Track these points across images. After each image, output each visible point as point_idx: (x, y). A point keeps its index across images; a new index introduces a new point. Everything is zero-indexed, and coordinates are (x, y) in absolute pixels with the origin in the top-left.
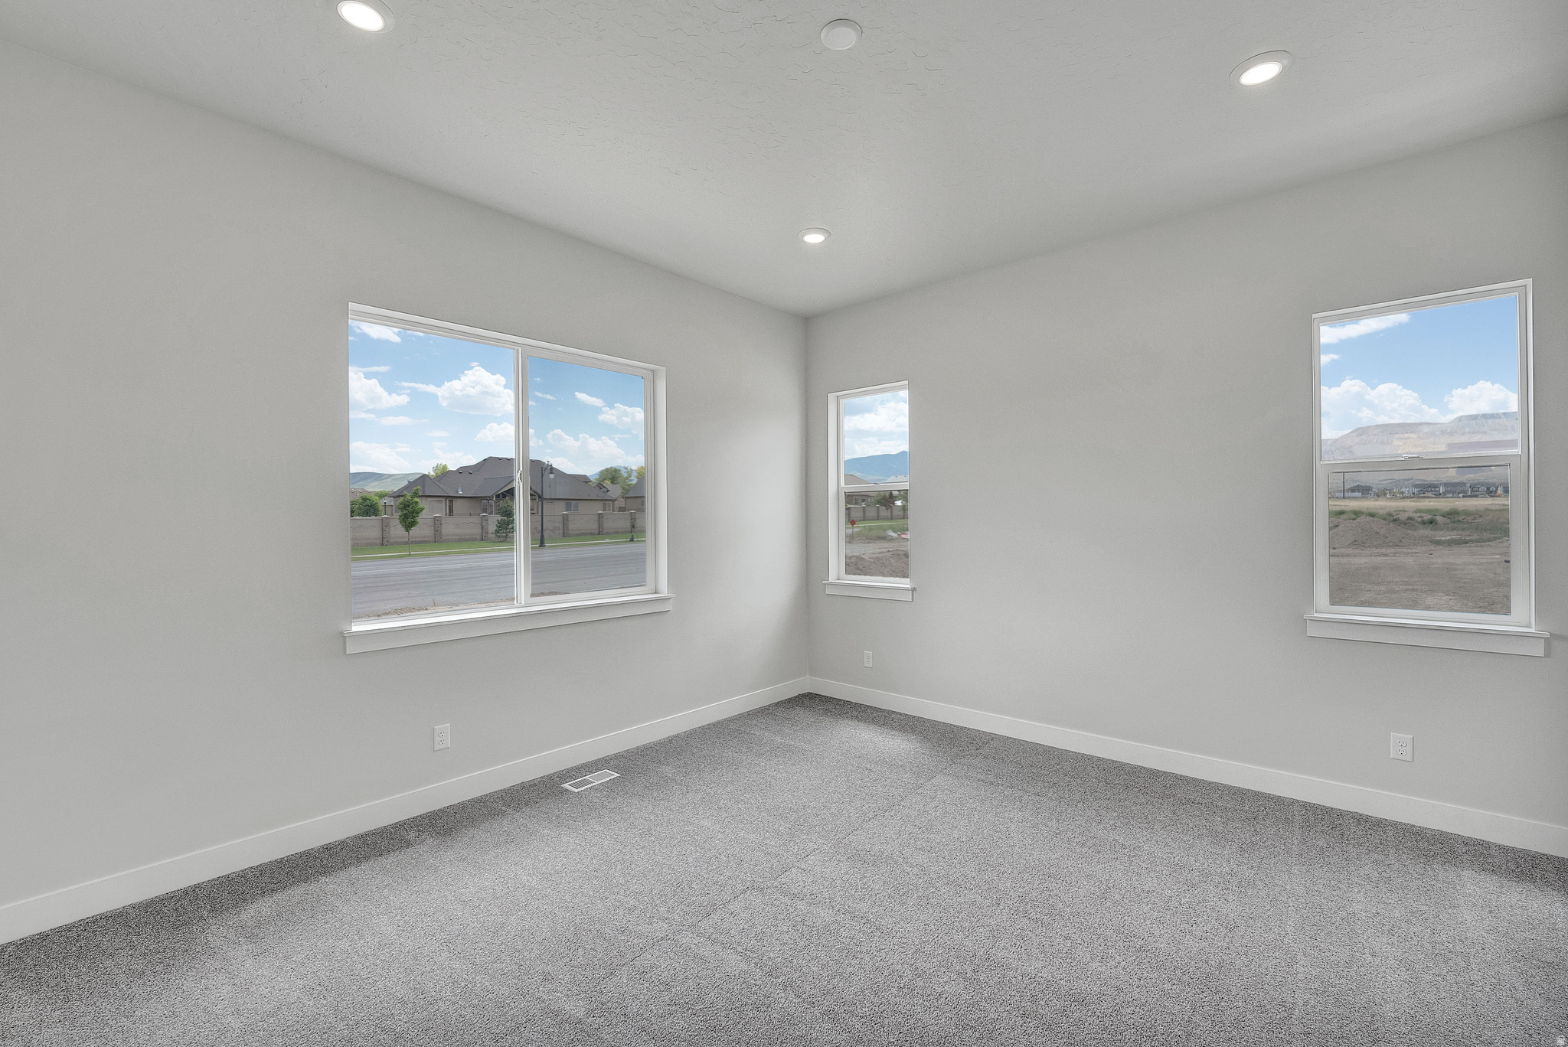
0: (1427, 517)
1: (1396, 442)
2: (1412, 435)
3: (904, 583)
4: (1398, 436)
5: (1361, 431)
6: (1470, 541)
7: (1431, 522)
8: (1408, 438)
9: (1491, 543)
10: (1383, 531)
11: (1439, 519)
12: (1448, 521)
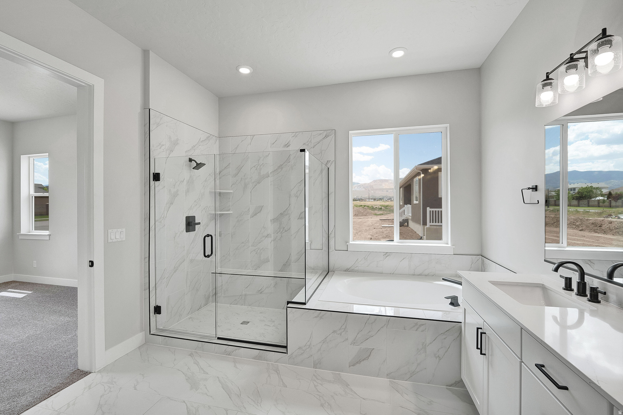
0: (380, 207)
1: (383, 185)
2: (387, 183)
3: (46, 233)
4: (383, 183)
5: (375, 181)
6: (384, 214)
7: (381, 208)
8: (386, 184)
9: (388, 215)
10: (362, 212)
11: (383, 208)
12: (385, 208)
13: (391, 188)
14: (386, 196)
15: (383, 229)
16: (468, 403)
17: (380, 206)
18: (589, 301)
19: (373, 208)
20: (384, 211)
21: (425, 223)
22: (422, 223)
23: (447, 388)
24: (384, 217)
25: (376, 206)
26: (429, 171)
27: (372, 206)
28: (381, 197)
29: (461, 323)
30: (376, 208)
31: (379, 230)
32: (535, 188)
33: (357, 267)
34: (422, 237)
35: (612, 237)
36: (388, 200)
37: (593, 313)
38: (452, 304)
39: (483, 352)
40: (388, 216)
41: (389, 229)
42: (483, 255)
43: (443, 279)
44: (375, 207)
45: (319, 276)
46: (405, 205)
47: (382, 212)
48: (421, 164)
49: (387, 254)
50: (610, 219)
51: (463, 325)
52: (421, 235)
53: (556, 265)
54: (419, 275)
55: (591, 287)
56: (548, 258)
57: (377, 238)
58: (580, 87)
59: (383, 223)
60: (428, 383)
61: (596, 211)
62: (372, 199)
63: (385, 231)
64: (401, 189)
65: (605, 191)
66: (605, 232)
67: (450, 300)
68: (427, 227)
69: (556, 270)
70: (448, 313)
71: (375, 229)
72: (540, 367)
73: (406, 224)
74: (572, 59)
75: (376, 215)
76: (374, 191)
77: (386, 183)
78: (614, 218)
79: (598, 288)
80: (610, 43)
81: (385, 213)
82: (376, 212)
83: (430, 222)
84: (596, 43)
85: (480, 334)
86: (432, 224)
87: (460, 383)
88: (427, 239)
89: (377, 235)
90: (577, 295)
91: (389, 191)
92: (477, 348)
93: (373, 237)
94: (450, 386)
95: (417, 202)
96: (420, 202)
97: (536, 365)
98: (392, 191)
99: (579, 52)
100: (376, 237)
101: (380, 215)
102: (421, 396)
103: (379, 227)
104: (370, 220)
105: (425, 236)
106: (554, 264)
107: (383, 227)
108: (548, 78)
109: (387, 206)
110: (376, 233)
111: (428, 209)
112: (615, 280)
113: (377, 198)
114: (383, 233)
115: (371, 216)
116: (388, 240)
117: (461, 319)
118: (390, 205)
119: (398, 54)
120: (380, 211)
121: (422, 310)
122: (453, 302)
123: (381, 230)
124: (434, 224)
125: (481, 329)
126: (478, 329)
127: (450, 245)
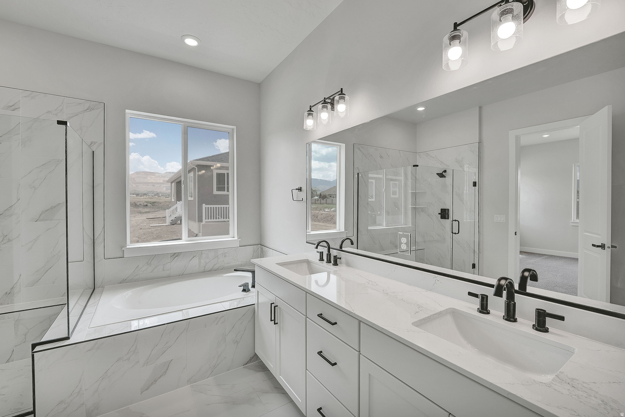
13: (159, 182)
14: (152, 191)
15: (152, 229)
16: (262, 371)
17: (145, 202)
18: (333, 265)
19: (136, 205)
20: (150, 208)
21: (200, 220)
22: (197, 220)
23: (244, 367)
24: (151, 216)
25: (140, 203)
26: (212, 168)
27: (135, 203)
28: (145, 192)
29: (254, 304)
30: (140, 204)
31: (147, 230)
32: (300, 189)
33: (137, 275)
34: (197, 235)
35: (322, 224)
36: (155, 195)
37: (335, 273)
38: (244, 290)
39: (276, 322)
40: (156, 214)
41: (159, 229)
42: (262, 244)
43: (235, 270)
44: (138, 204)
45: (80, 296)
46: (178, 202)
47: (148, 209)
48: (197, 160)
49: (175, 255)
50: (321, 212)
51: (256, 306)
52: (196, 232)
53: (316, 245)
54: (209, 271)
55: (334, 256)
56: (309, 240)
57: (146, 239)
58: (328, 122)
59: (151, 222)
60: (228, 370)
61: (314, 207)
62: (133, 194)
63: (155, 231)
64: (173, 184)
65: (318, 193)
66: (319, 221)
67: (242, 288)
68: (203, 223)
69: (317, 248)
70: (242, 299)
71: (142, 230)
72: (320, 316)
73: (179, 222)
74: (325, 102)
75: (141, 213)
76: (137, 185)
77: (152, 176)
78: (323, 211)
79: (337, 256)
80: (344, 98)
81: (152, 211)
82: (141, 209)
83: (206, 219)
84: (338, 96)
85: (274, 308)
86: (207, 220)
87: (255, 357)
88: (203, 236)
89: (145, 237)
90: (327, 262)
91: (156, 185)
92: (271, 320)
93: (140, 239)
94: (246, 364)
95: (192, 199)
96: (195, 198)
97: (318, 316)
98: (159, 185)
99: (329, 98)
100: (144, 238)
101: (146, 212)
102: (224, 385)
103: (146, 227)
104: (133, 219)
105: (200, 233)
106: (315, 244)
107: (151, 226)
108: (310, 110)
109: (153, 203)
110: (144, 234)
111: (204, 206)
112: (343, 249)
113: (140, 193)
114: (152, 233)
115: (135, 215)
116: (160, 240)
117: (254, 301)
118: (157, 201)
119: (191, 42)
120: (146, 209)
121: (220, 303)
122: (245, 288)
123: (150, 230)
124: (210, 220)
125: (274, 303)
126: (271, 304)
127: (236, 238)
